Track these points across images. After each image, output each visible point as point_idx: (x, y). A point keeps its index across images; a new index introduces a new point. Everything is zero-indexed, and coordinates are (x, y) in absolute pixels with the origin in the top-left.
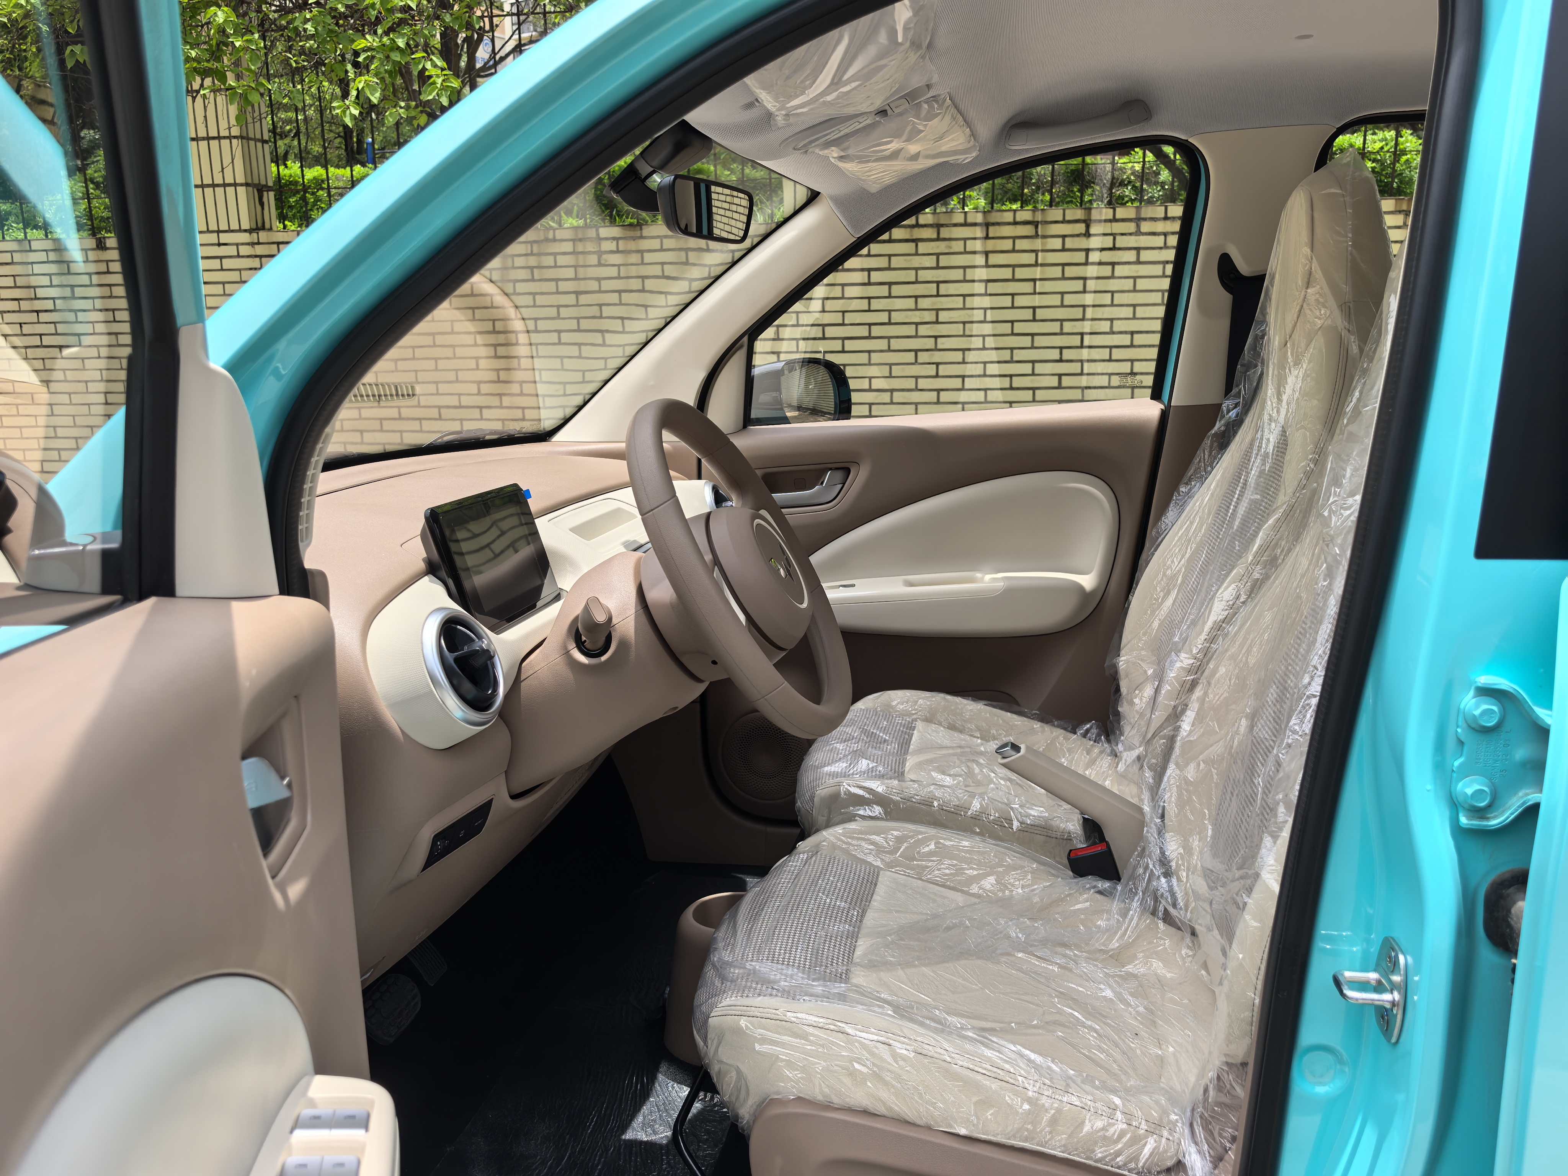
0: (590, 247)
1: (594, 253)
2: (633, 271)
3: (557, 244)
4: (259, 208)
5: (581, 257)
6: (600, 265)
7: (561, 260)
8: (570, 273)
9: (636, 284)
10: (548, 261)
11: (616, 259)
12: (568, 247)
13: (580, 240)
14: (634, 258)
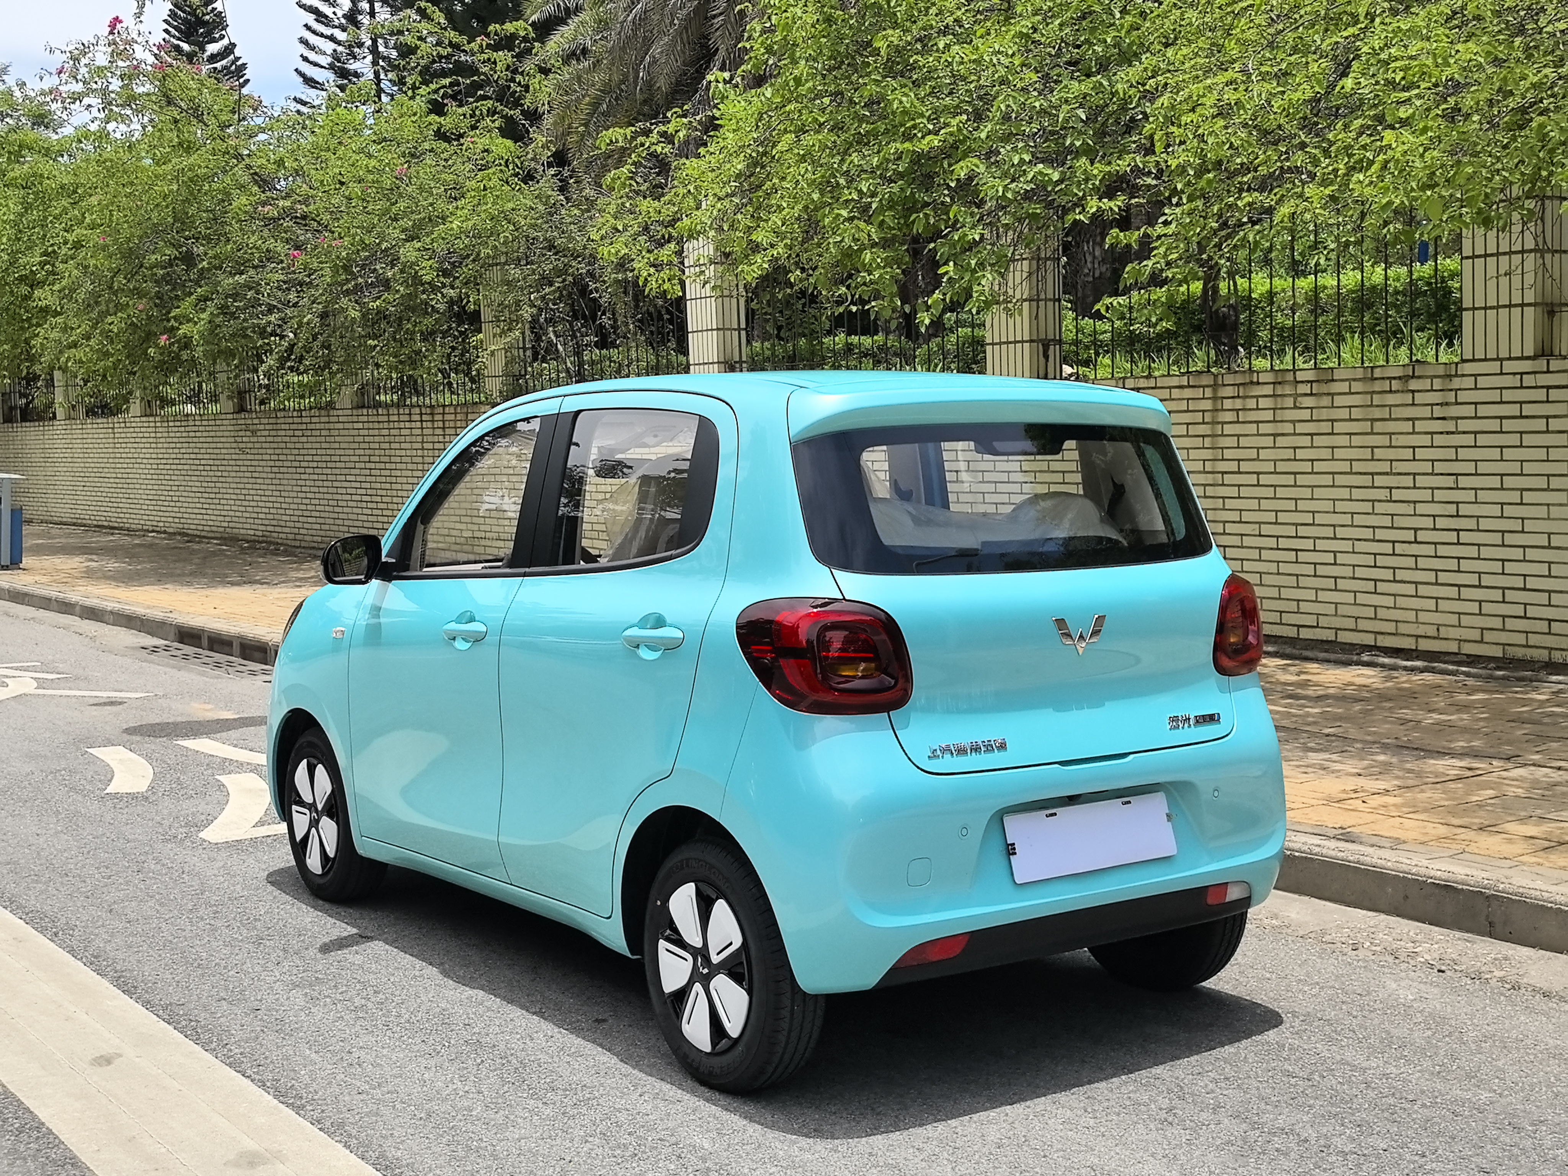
0: (1288, 390)
1: (1290, 395)
2: (1325, 414)
3: (1260, 387)
4: (1042, 360)
5: (1279, 399)
6: (1295, 407)
7: (1263, 403)
8: (1268, 415)
9: (1326, 427)
10: (1251, 403)
11: (1309, 402)
12: (1268, 390)
13: (1280, 383)
14: (1326, 401)
